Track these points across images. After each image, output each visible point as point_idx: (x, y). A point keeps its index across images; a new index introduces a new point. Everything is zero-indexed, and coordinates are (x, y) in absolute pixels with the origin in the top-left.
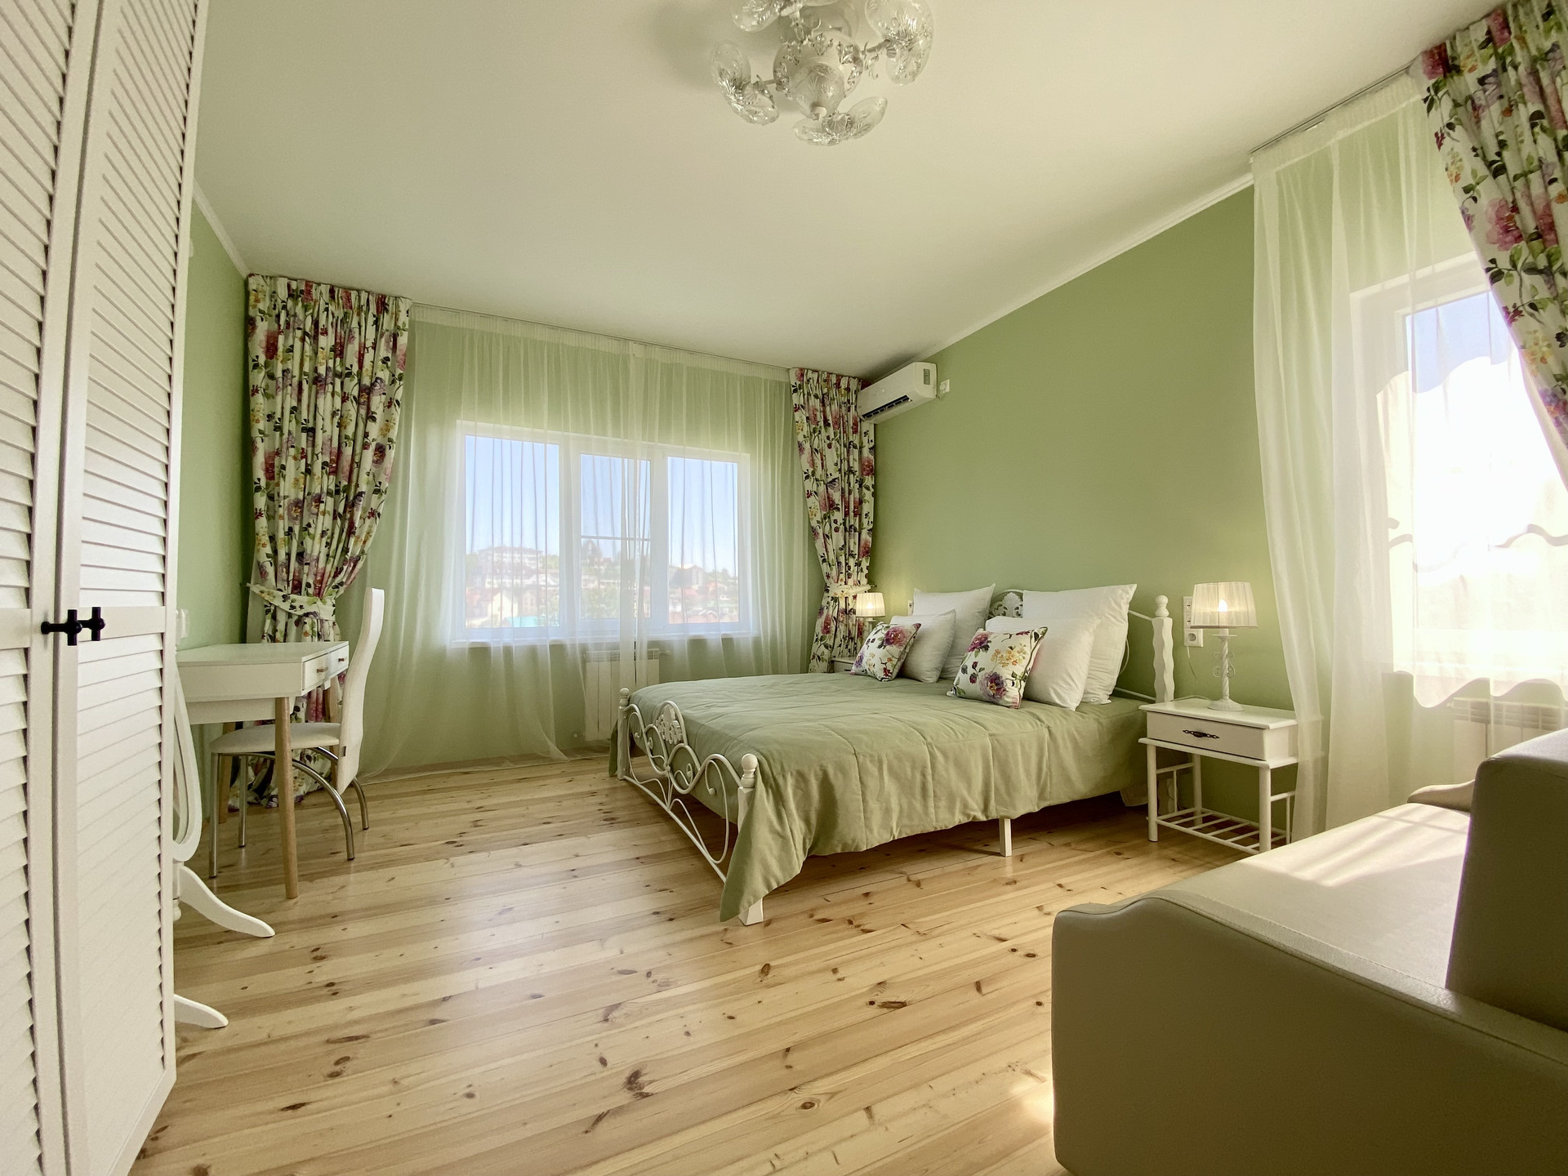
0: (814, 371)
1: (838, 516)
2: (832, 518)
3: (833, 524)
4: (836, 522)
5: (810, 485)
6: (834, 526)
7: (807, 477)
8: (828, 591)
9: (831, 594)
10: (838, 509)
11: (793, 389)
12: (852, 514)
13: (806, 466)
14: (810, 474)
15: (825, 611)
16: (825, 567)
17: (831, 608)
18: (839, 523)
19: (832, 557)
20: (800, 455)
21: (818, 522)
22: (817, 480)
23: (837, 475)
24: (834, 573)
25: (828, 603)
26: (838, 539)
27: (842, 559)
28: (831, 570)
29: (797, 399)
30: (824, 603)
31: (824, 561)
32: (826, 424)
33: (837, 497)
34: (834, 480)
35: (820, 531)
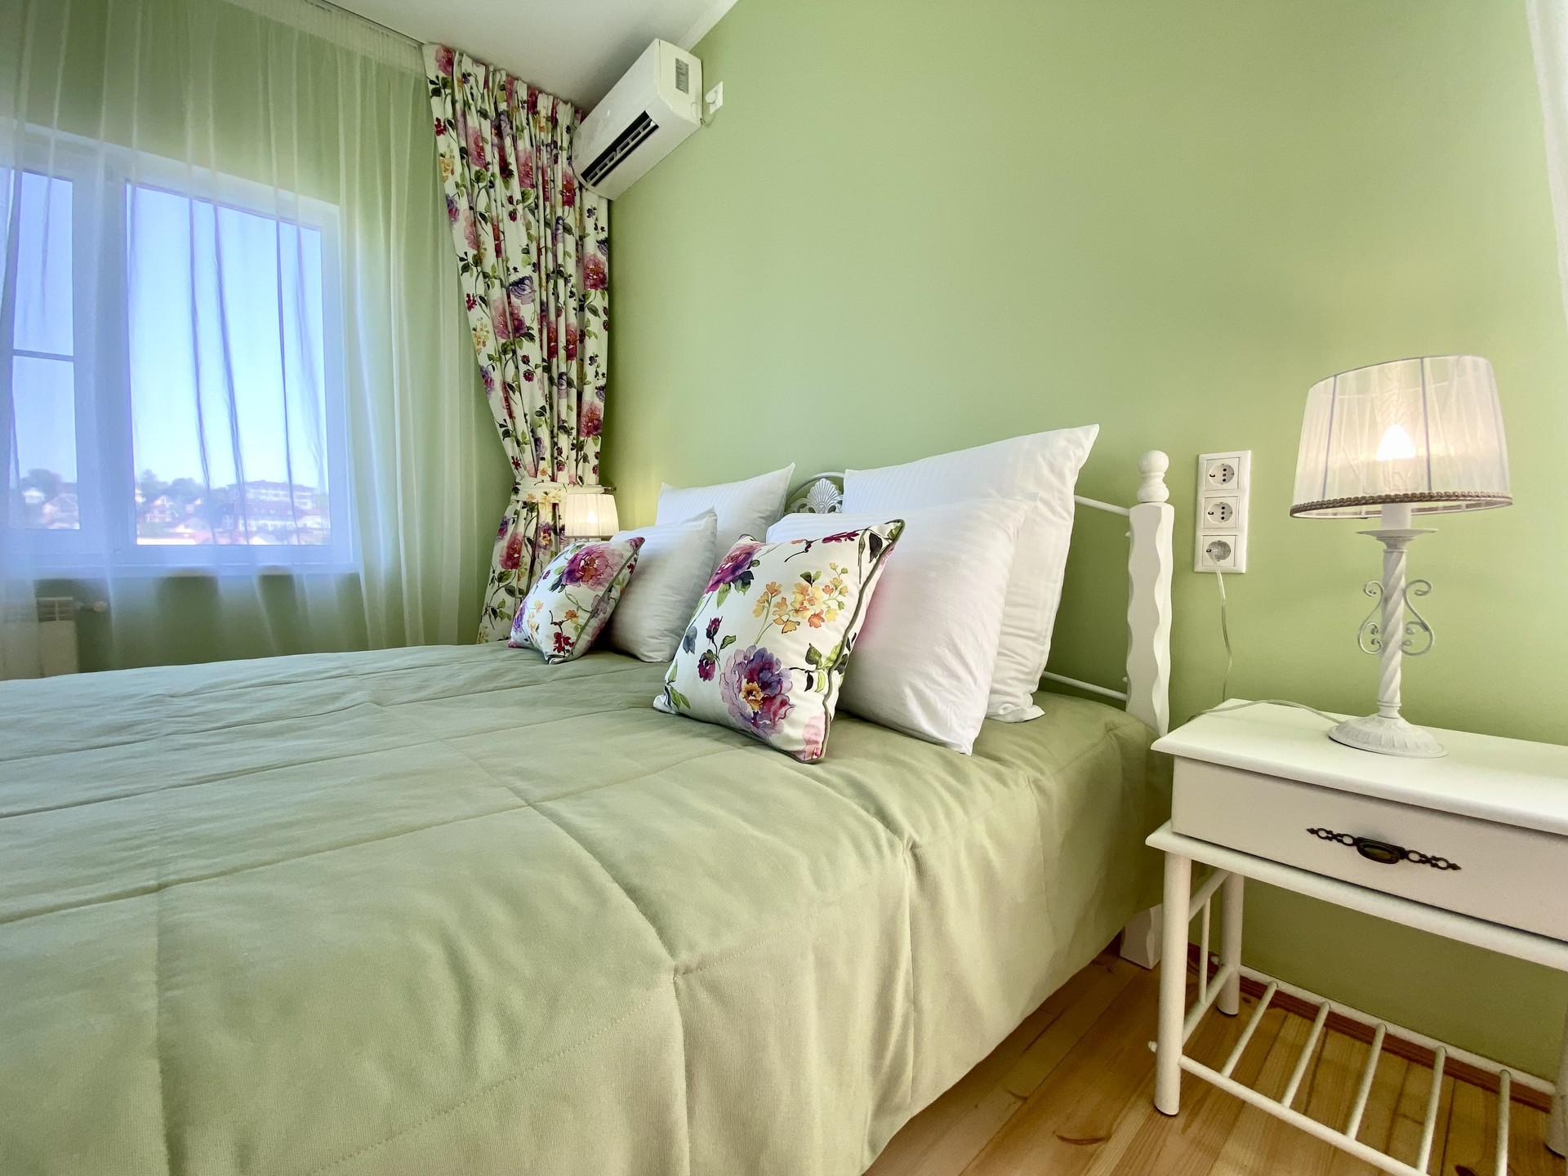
0: (477, 61)
1: (533, 351)
2: (520, 353)
3: (521, 365)
4: (526, 360)
5: (472, 284)
6: (523, 368)
7: (466, 268)
8: (516, 491)
9: (523, 496)
10: (531, 338)
11: (431, 87)
12: (562, 353)
13: (464, 247)
14: (470, 260)
15: (511, 528)
16: (509, 445)
17: (522, 522)
18: (532, 364)
19: (522, 427)
20: (451, 224)
21: (490, 358)
22: (485, 276)
23: (526, 271)
24: (527, 458)
25: (517, 513)
26: (532, 395)
27: (544, 434)
28: (522, 451)
29: (441, 109)
30: (509, 513)
31: (507, 434)
32: (506, 172)
33: (528, 313)
34: (521, 281)
35: (496, 377)
